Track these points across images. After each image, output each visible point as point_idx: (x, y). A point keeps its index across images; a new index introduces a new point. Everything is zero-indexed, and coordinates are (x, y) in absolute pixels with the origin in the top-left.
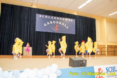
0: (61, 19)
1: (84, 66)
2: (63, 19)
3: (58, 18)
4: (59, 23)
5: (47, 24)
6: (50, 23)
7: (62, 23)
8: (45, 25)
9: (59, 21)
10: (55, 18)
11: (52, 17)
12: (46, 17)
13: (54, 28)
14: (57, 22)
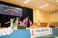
0: (14, 8)
1: (25, 29)
2: (16, 8)
3: (13, 8)
4: (13, 10)
5: (6, 10)
6: (8, 10)
7: (15, 10)
8: (5, 11)
9: (13, 9)
10: (11, 7)
11: (10, 7)
12: (6, 6)
13: (11, 13)
14: (12, 10)
